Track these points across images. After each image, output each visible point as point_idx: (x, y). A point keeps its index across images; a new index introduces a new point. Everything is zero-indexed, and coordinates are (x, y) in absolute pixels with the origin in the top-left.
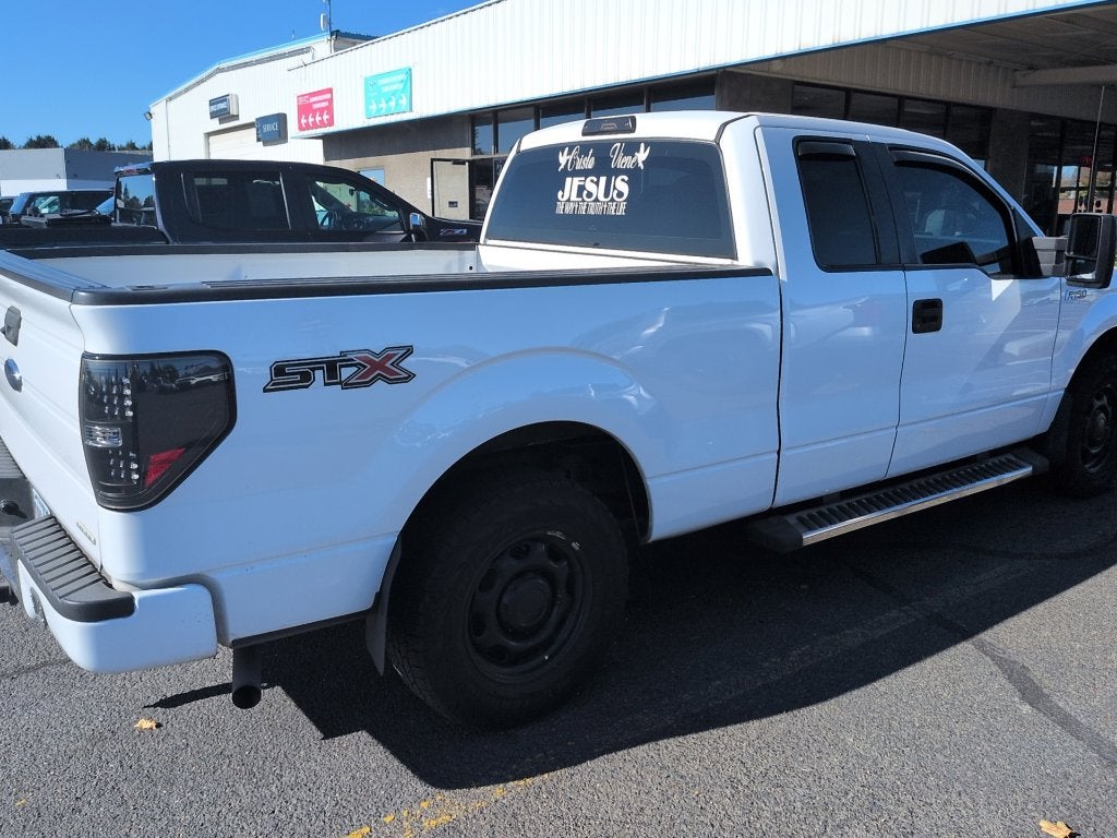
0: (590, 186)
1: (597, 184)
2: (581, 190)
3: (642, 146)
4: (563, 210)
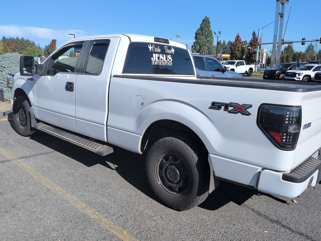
0: (161, 57)
1: (163, 56)
2: (159, 58)
3: (172, 48)
4: (154, 63)
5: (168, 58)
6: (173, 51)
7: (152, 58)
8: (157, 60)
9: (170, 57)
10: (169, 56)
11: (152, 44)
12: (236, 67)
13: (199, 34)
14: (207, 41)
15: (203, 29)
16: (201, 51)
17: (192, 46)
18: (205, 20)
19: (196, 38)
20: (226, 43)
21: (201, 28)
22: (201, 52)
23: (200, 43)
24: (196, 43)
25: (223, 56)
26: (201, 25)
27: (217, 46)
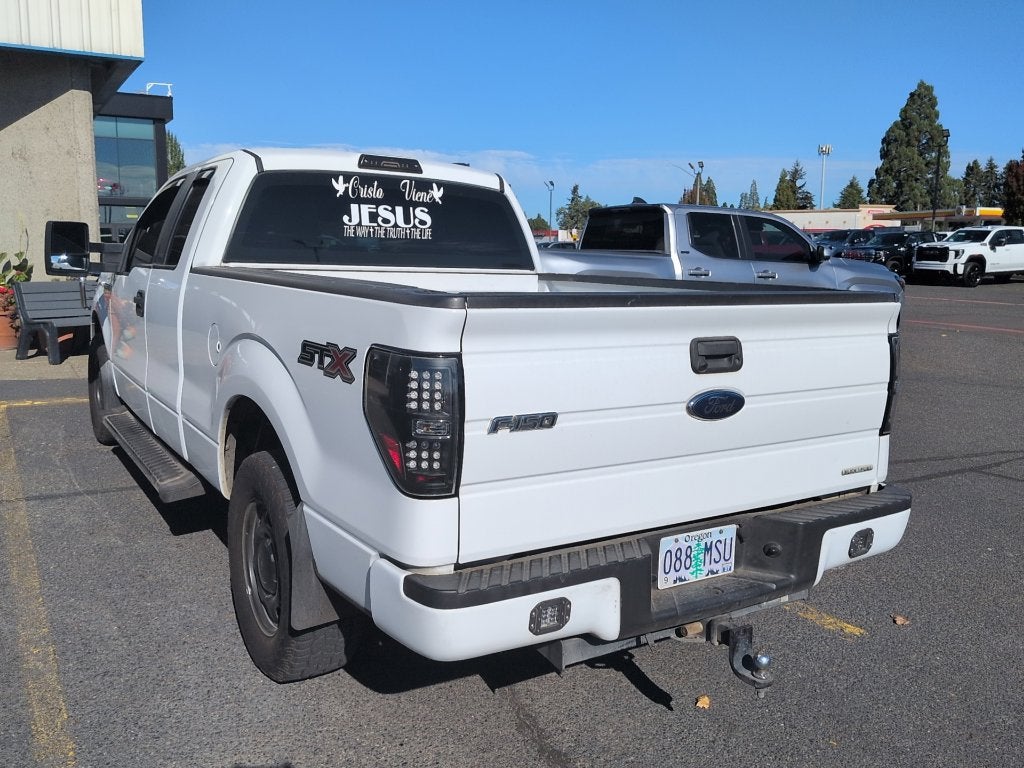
0: (385, 214)
1: (393, 212)
2: (373, 217)
3: (434, 185)
4: (355, 233)
5: (415, 217)
6: (437, 194)
7: (346, 219)
8: (366, 221)
9: (421, 214)
10: (418, 210)
11: (347, 177)
12: (993, 248)
13: (896, 140)
14: (926, 165)
15: (911, 124)
16: (902, 199)
17: (871, 183)
18: (919, 95)
19: (883, 156)
20: (1000, 169)
21: (905, 122)
22: (903, 202)
23: (899, 171)
24: (886, 171)
25: (978, 214)
26: (904, 111)
27: (966, 181)
